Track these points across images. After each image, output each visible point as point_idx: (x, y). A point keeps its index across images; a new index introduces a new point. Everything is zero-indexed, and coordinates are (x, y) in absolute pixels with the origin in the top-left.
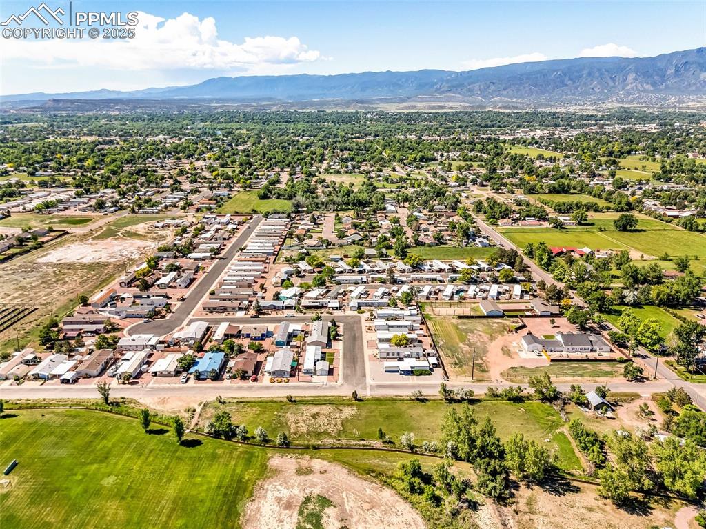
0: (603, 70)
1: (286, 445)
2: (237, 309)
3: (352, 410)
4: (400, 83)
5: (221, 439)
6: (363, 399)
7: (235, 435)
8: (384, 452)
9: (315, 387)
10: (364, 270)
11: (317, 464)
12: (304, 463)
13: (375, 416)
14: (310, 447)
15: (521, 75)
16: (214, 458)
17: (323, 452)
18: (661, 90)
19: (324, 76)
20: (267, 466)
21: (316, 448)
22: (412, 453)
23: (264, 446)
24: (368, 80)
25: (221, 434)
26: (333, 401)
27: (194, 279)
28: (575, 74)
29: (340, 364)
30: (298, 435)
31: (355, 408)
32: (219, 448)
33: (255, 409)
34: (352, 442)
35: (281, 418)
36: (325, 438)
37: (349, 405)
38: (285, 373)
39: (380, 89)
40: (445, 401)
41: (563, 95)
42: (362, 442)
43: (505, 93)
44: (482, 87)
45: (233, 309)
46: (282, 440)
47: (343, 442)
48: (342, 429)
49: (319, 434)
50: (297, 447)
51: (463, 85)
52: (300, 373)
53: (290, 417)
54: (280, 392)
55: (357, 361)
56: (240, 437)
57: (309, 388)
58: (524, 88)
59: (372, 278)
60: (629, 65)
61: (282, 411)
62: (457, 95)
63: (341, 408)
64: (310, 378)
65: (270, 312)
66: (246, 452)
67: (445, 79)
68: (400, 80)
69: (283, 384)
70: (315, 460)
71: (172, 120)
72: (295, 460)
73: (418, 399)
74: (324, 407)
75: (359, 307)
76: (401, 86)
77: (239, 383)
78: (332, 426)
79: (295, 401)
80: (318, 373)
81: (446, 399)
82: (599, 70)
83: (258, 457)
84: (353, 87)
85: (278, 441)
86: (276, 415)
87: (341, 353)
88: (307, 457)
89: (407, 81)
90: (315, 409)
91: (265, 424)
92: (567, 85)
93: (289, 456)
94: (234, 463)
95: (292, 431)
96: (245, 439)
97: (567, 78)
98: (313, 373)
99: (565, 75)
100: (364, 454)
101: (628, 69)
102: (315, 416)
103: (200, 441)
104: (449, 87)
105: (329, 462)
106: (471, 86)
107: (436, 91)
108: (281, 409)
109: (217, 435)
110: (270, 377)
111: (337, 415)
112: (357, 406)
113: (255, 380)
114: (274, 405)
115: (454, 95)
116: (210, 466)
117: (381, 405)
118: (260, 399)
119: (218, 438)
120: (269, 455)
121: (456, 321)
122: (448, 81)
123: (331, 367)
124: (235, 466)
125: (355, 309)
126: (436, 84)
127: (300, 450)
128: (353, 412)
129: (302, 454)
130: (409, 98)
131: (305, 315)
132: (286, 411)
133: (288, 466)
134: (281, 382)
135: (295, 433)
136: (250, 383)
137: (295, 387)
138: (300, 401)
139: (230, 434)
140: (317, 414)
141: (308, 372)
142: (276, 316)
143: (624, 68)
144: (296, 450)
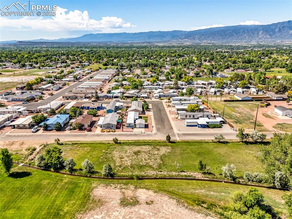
0: (249, 30)
1: (111, 176)
2: (84, 97)
3: (167, 149)
4: (164, 35)
5: (50, 171)
6: (175, 141)
7: (63, 167)
8: (208, 182)
9: (135, 135)
10: (160, 84)
11: (143, 194)
12: (129, 193)
13: (188, 153)
14: (135, 177)
15: (215, 32)
16: (37, 188)
17: (147, 182)
18: (274, 38)
19: (133, 33)
20: (90, 196)
21: (140, 178)
22: (235, 183)
23: (90, 177)
24: (151, 34)
25: (50, 167)
26: (150, 143)
27: (62, 88)
28: (237, 31)
29: (153, 122)
30: (122, 168)
31: (170, 148)
32: (45, 179)
33: (86, 149)
34: (174, 173)
35: (108, 155)
36: (148, 170)
37: (164, 146)
38: (112, 126)
39: (156, 38)
40: (241, 143)
41: (232, 40)
42: (183, 174)
43: (208, 39)
44: (199, 37)
45: (82, 97)
46: (107, 171)
47: (165, 173)
48: (161, 162)
49: (141, 166)
50: (122, 178)
51: (191, 36)
52: (124, 127)
53: (116, 154)
54: (108, 137)
55: (164, 121)
56: (67, 169)
57: (131, 135)
58: (216, 37)
59: (165, 87)
60: (259, 28)
61: (109, 150)
62: (188, 40)
63: (158, 148)
64: (131, 129)
65: (104, 99)
66: (71, 183)
67: (183, 34)
68: (164, 34)
69: (111, 133)
70: (140, 190)
71: (68, 48)
72: (119, 191)
73: (219, 142)
74: (144, 147)
75: (160, 97)
76: (165, 37)
77: (77, 132)
78: (153, 160)
79: (120, 143)
80: (137, 126)
81: (242, 142)
82: (247, 30)
83: (82, 187)
84: (145, 37)
85: (103, 172)
86: (104, 152)
87: (152, 117)
88: (132, 187)
89: (167, 35)
90: (136, 149)
91: (94, 159)
92: (234, 36)
93: (113, 186)
94: (56, 193)
95: (117, 164)
96: (72, 170)
97: (234, 33)
98: (133, 126)
99: (233, 32)
100: (188, 184)
101: (259, 29)
102: (137, 153)
103: (30, 173)
104: (185, 37)
105: (155, 192)
106: (194, 36)
107: (179, 39)
108: (109, 148)
109: (47, 167)
110: (101, 129)
111: (156, 152)
112: (171, 146)
113: (90, 130)
114: (103, 145)
115: (187, 40)
116: (30, 196)
117: (190, 145)
118: (91, 142)
119: (48, 170)
120: (94, 185)
121: (223, 103)
122: (184, 35)
123: (147, 123)
124: (56, 196)
125: (157, 97)
126: (179, 36)
127: (124, 181)
128: (168, 150)
129: (126, 184)
130: (168, 41)
131: (126, 101)
132: (112, 149)
133: (112, 196)
134: (109, 132)
135: (120, 166)
136: (86, 132)
137: (120, 135)
138: (124, 143)
139: (59, 167)
140: (139, 152)
141: (129, 126)
142: (108, 101)
143: (257, 29)
144: (121, 181)
